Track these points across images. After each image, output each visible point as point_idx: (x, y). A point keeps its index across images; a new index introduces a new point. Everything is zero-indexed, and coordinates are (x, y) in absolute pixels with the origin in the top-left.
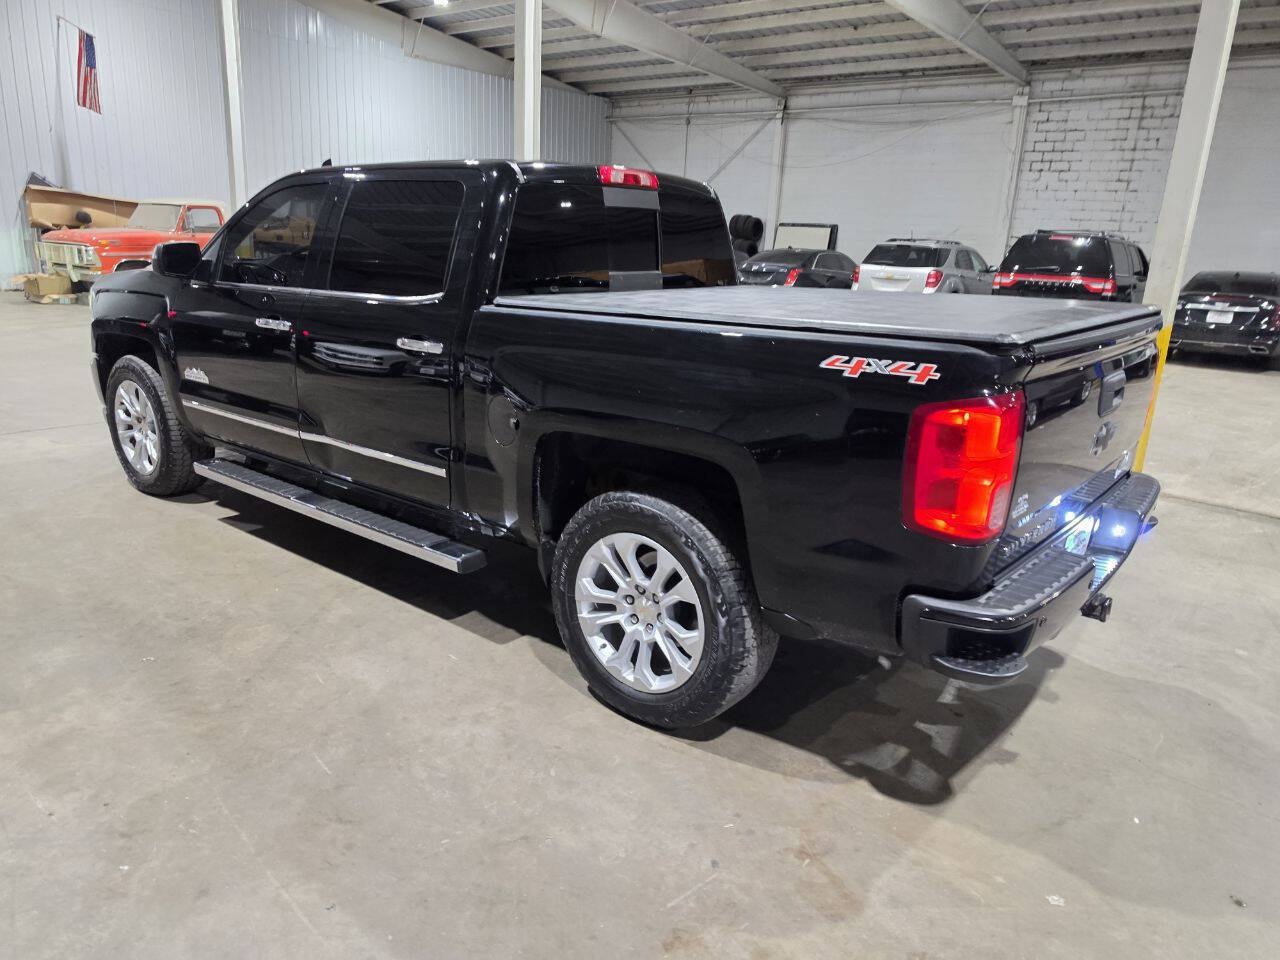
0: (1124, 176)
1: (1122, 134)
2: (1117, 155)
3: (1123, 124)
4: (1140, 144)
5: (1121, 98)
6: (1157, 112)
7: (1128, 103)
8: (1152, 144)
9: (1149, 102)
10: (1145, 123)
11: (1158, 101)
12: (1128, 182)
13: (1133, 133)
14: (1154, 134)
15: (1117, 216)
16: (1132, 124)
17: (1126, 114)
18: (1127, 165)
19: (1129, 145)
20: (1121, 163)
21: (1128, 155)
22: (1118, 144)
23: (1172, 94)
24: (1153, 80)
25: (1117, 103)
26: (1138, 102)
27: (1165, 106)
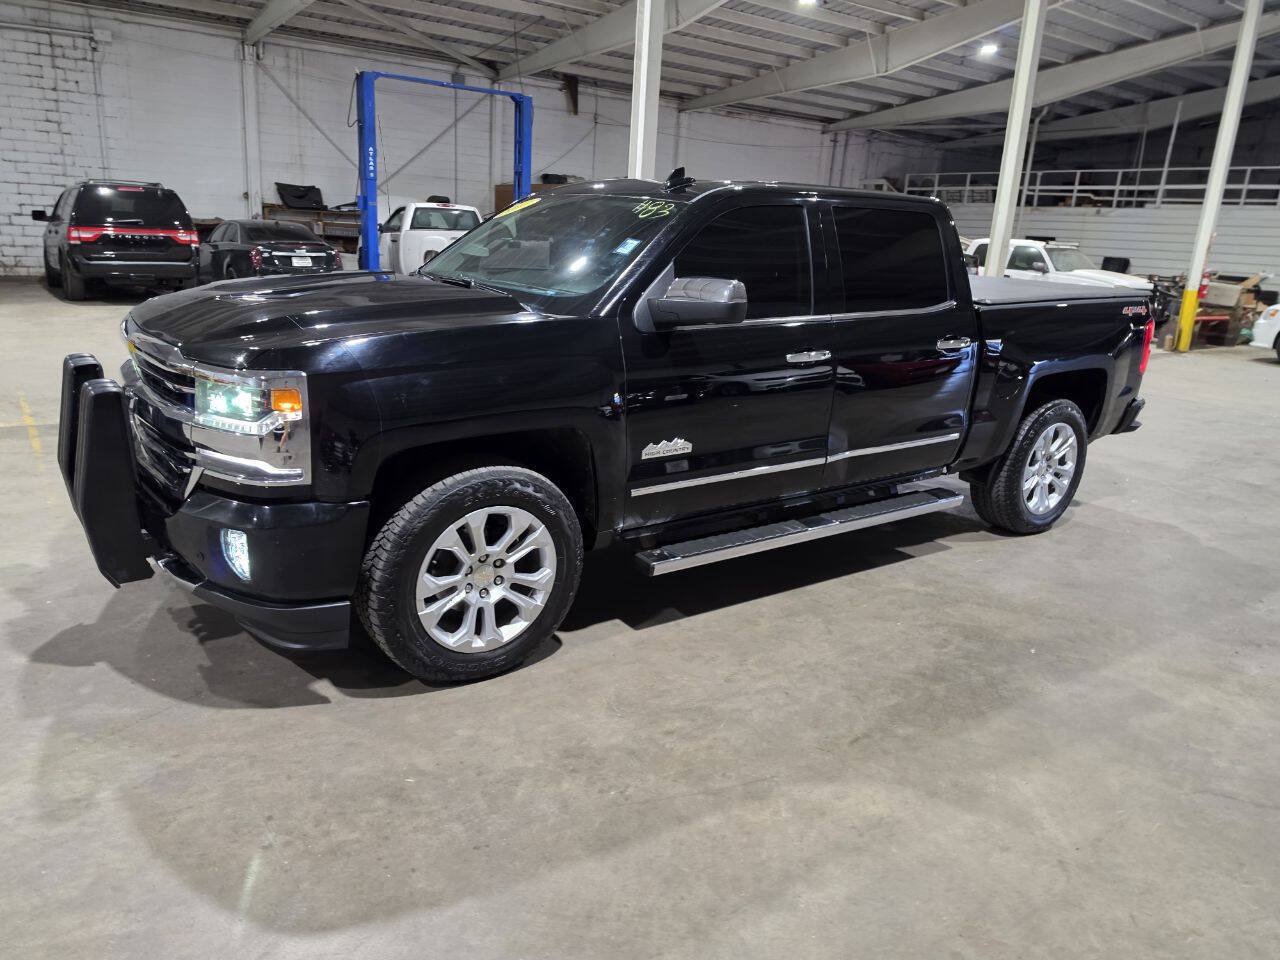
0: (53, 116)
1: (35, 71)
2: (38, 93)
3: (34, 59)
4: (61, 85)
5: (24, 30)
6: (68, 52)
7: (33, 37)
8: (71, 86)
9: (57, 40)
10: (59, 62)
11: (67, 41)
12: (59, 123)
13: (48, 72)
14: (71, 76)
15: (58, 159)
16: (46, 61)
17: (34, 48)
18: (52, 105)
19: (48, 83)
20: (45, 102)
21: (52, 95)
22: (35, 81)
23: (79, 37)
24: (55, 17)
25: (20, 35)
26: (45, 38)
27: (75, 48)
